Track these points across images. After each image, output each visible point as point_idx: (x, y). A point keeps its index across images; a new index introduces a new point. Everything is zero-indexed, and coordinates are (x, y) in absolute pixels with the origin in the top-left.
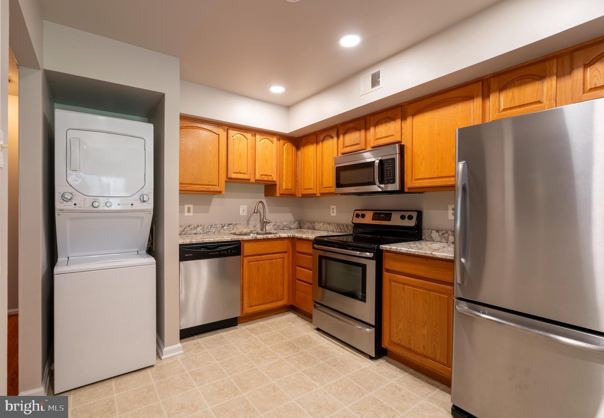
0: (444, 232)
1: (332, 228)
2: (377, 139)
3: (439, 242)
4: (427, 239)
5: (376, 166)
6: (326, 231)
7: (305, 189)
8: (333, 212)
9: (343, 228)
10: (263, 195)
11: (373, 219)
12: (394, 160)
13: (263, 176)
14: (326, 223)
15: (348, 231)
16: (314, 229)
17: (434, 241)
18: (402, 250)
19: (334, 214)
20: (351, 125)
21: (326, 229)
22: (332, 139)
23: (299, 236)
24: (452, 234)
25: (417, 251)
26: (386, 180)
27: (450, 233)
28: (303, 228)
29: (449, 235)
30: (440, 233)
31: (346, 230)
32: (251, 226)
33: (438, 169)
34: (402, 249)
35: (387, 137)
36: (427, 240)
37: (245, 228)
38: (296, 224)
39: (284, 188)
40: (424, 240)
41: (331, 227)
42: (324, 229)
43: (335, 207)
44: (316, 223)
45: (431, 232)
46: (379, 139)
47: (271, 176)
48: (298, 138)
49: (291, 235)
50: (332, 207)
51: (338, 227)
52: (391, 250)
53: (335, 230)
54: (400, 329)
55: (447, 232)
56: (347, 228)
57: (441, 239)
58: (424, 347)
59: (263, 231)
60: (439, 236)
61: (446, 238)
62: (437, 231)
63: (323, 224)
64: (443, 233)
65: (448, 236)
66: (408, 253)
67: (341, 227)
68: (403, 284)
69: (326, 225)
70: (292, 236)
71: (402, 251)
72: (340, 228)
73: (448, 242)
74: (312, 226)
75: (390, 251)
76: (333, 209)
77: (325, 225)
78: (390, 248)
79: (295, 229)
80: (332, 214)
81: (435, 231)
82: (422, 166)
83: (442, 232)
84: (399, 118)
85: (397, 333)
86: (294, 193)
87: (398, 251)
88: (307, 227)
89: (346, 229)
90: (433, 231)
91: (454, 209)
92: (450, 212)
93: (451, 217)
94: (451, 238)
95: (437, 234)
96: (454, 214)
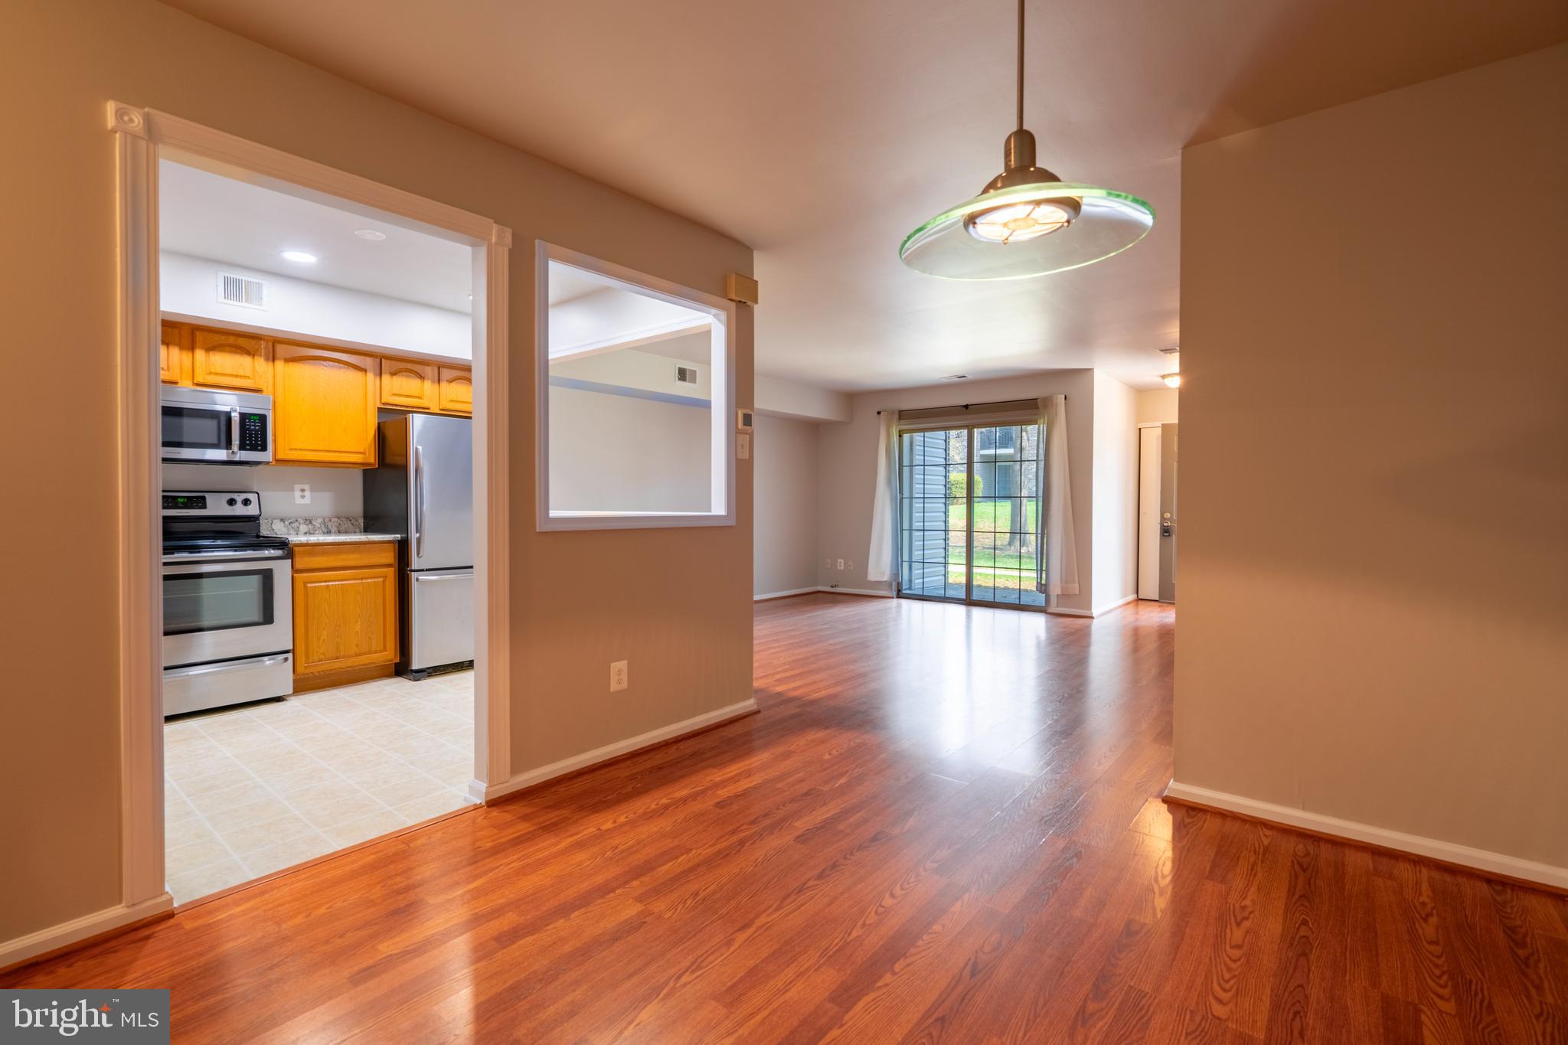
2: (210, 373)
5: (235, 421)
12: (262, 416)
26: (248, 445)
27: (302, 522)
30: (286, 522)
35: (237, 376)
46: (216, 374)
54: (324, 640)
57: (288, 530)
58: (357, 646)
60: (285, 526)
62: (282, 520)
65: (299, 525)
73: (299, 533)
81: (279, 521)
82: (301, 433)
83: (290, 521)
84: (261, 355)
85: (318, 647)
90: (274, 521)
91: (303, 490)
92: (298, 494)
93: (299, 501)
94: (303, 528)
95: (282, 523)
96: (303, 497)
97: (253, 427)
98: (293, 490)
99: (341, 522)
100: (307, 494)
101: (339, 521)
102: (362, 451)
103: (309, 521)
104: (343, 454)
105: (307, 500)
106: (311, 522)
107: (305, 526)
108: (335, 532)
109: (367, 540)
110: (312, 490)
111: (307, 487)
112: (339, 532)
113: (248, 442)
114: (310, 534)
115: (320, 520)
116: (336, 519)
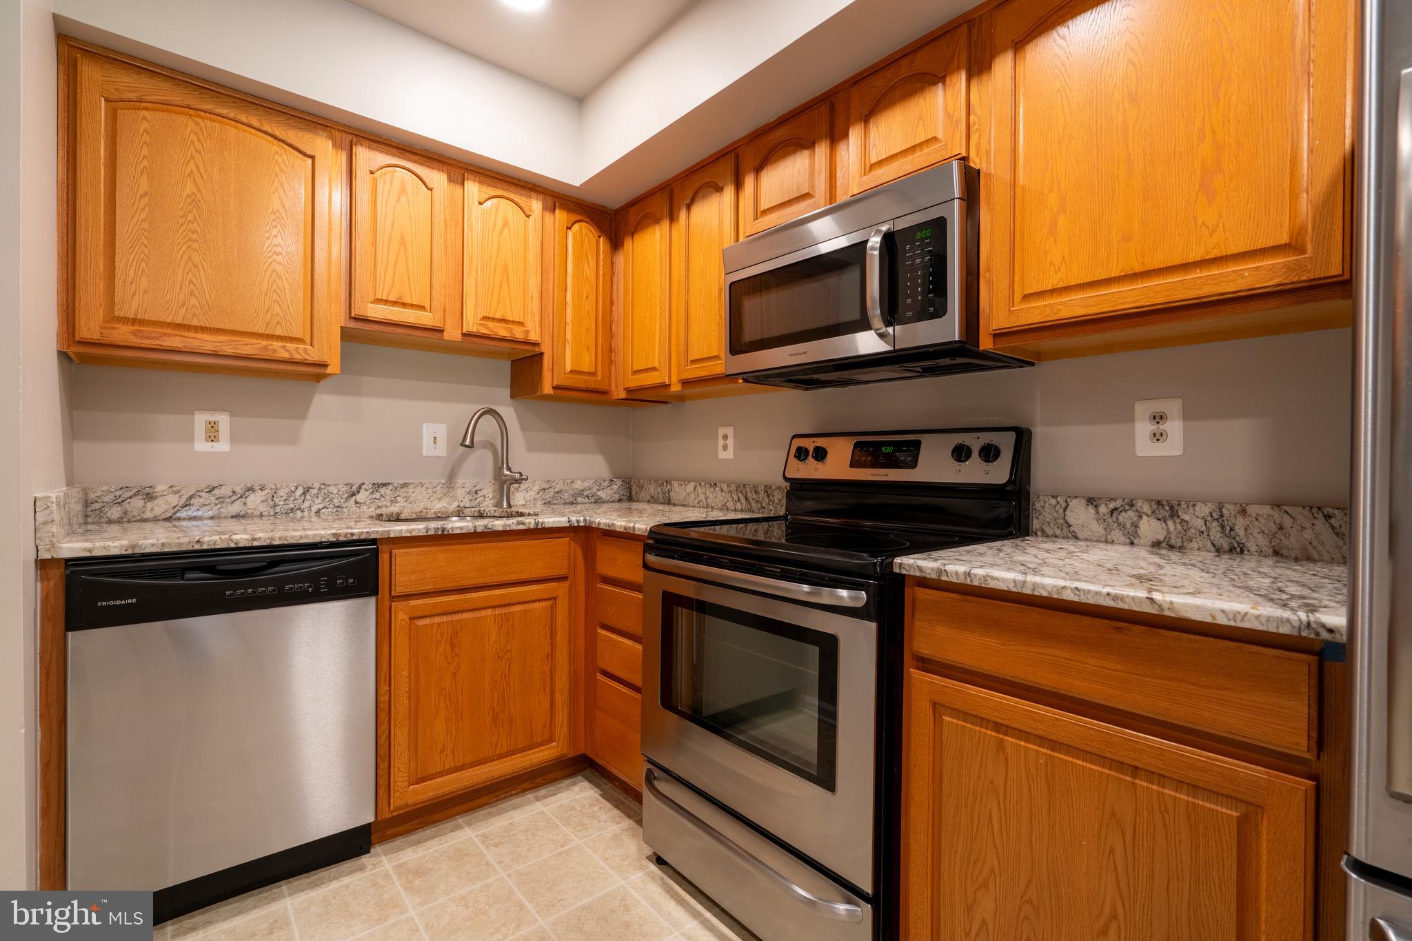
0: (1118, 503)
1: (722, 498)
2: (872, 166)
3: (1099, 541)
4: (1050, 532)
5: (873, 255)
6: (703, 507)
7: (635, 372)
8: (725, 448)
9: (755, 496)
10: (507, 392)
11: (854, 464)
12: (940, 225)
13: (490, 324)
14: (703, 484)
15: (771, 507)
16: (669, 502)
17: (1076, 538)
18: (993, 578)
19: (728, 455)
20: (781, 133)
21: (705, 503)
22: (718, 194)
23: (605, 524)
24: (1153, 512)
25: (1068, 584)
27: (1146, 508)
28: (638, 501)
29: (1140, 517)
30: (1103, 509)
31: (764, 505)
32: (460, 493)
33: (1130, 239)
34: (996, 573)
35: (913, 148)
36: (1047, 536)
37: (440, 499)
38: (615, 487)
39: (568, 368)
40: (1039, 533)
41: (719, 493)
42: (697, 501)
43: (730, 431)
44: (675, 484)
45: (1064, 505)
46: (880, 163)
47: (521, 324)
48: (615, 210)
49: (582, 519)
50: (722, 431)
51: (740, 496)
52: (944, 578)
53: (730, 505)
55: (1132, 505)
56: (768, 496)
57: (1108, 530)
59: (501, 506)
60: (1099, 519)
61: (1128, 525)
62: (1091, 501)
63: (695, 487)
64: (1116, 509)
65: (1136, 518)
66: (1025, 591)
67: (749, 495)
68: (998, 727)
69: (704, 489)
70: (582, 524)
71: (992, 584)
72: (746, 499)
73: (1136, 541)
74: (664, 493)
75: (939, 581)
76: (725, 437)
77: (700, 491)
78: (939, 572)
79: (614, 501)
80: (723, 455)
81: (1083, 502)
82: (1055, 242)
83: (1112, 505)
86: (602, 387)
87: (976, 583)
88: (648, 497)
89: (767, 500)
90: (1073, 503)
91: (1159, 418)
92: (1143, 428)
93: (1144, 447)
94: (1150, 528)
95: (1091, 510)
96: (1158, 437)
97: (918, 261)
98: (1131, 419)
99: (1288, 522)
100: (1174, 428)
101: (1276, 514)
102: (1284, 238)
103: (1168, 508)
104: (1197, 274)
105: (1173, 446)
106: (1174, 514)
107: (1154, 522)
108: (1261, 553)
109: (1148, 609)
110: (1188, 415)
111: (1173, 407)
112: (1276, 553)
113: (909, 301)
114: (1171, 547)
115: (1204, 510)
116: (1266, 510)
